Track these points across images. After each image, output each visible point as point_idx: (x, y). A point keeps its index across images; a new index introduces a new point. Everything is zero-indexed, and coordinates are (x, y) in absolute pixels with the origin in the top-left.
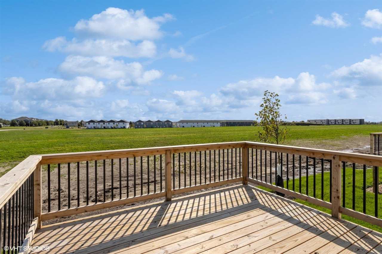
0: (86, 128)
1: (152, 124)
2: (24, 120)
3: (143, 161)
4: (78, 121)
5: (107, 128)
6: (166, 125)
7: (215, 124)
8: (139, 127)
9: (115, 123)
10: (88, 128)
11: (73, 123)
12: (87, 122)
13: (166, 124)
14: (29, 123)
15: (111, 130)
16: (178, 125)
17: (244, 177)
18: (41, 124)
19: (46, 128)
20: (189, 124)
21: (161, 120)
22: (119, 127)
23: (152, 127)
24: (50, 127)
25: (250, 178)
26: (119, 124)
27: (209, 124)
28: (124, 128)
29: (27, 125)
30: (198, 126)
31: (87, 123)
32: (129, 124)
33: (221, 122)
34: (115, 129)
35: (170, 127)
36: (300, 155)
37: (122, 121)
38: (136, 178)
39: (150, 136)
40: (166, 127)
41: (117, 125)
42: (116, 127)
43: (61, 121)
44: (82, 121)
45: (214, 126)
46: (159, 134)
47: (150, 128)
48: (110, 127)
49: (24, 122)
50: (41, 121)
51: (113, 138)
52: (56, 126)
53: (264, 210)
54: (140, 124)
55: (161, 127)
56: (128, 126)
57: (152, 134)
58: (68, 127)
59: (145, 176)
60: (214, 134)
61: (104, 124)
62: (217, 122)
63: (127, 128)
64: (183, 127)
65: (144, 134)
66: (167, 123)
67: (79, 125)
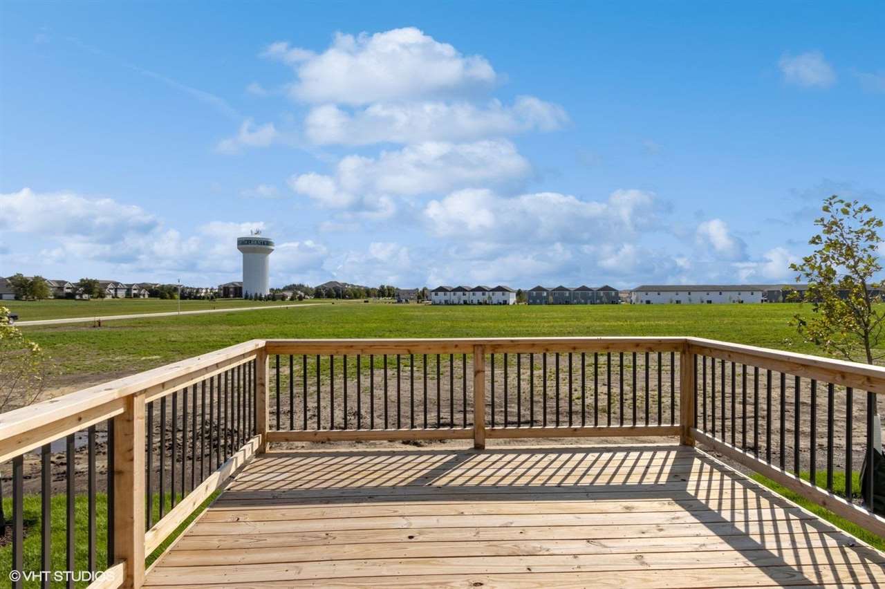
0: (430, 302)
1: (567, 295)
2: (334, 288)
3: (522, 377)
4: (417, 289)
5: (470, 304)
6: (602, 297)
7: (745, 296)
8: (538, 301)
9: (487, 293)
10: (434, 304)
11: (409, 292)
12: (433, 291)
13: (602, 295)
14: (341, 292)
15: (476, 308)
16: (634, 297)
17: (682, 427)
18: (358, 295)
19: (365, 302)
20: (666, 296)
21: (589, 286)
22: (495, 301)
23: (567, 303)
24: (371, 300)
25: (700, 431)
26: (493, 294)
27: (726, 295)
28: (505, 303)
29: (338, 296)
30: (690, 300)
31: (433, 293)
32: (515, 294)
33: (766, 290)
34: (486, 306)
35: (613, 303)
36: (814, 379)
37: (500, 289)
38: (496, 410)
39: (555, 322)
40: (602, 303)
41: (490, 298)
42: (488, 302)
43: (390, 289)
44: (425, 289)
45: (742, 302)
46: (578, 319)
47: (564, 304)
48: (475, 301)
49: (333, 290)
50: (358, 290)
51: (474, 324)
52: (381, 299)
53: (680, 505)
54: (539, 296)
55: (589, 301)
56: (512, 299)
57: (561, 318)
58: (400, 301)
59: (513, 408)
60: (731, 324)
61: (464, 294)
62: (752, 289)
63: (511, 304)
64: (648, 302)
65: (544, 319)
66: (604, 293)
67: (419, 297)
